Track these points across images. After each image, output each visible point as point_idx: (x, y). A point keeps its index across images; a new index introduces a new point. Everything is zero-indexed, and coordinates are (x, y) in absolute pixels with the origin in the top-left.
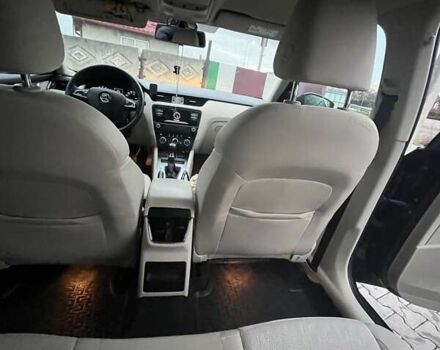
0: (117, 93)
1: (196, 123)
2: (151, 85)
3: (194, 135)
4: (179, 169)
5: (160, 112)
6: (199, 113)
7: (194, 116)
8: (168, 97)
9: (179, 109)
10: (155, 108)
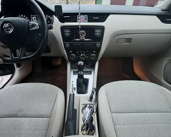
0: (20, 19)
1: (100, 39)
2: (56, 7)
3: (98, 50)
4: (87, 80)
5: (67, 33)
6: (102, 28)
7: (98, 32)
8: (73, 17)
9: (84, 28)
10: (63, 28)
